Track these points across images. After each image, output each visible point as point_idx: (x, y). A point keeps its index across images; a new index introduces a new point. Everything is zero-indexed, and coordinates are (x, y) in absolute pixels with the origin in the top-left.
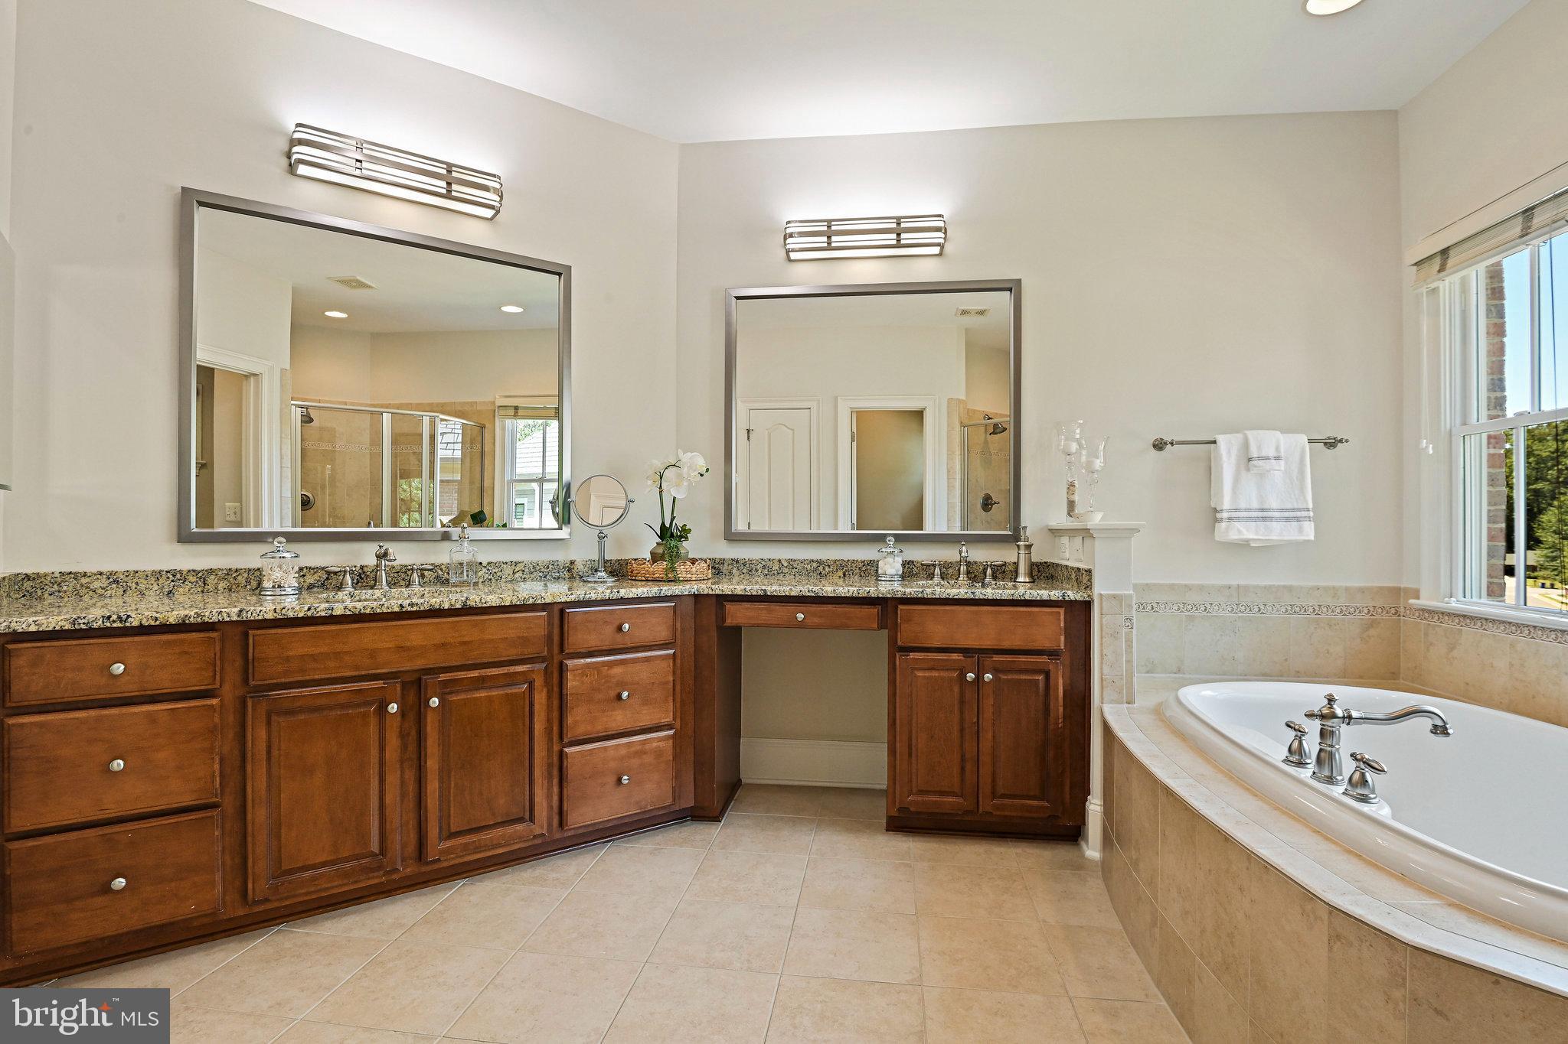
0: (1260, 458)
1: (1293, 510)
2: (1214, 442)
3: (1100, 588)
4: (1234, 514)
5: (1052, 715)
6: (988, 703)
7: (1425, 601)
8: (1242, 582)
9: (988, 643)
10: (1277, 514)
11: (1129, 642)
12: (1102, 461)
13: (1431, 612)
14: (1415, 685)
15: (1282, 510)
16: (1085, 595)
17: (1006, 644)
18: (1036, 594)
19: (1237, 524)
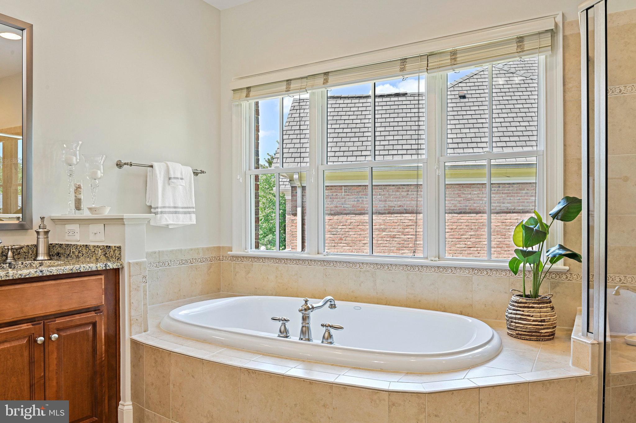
0: (175, 178)
1: (187, 208)
2: (152, 166)
3: (128, 258)
4: (163, 210)
5: (98, 353)
6: (53, 358)
7: (235, 252)
8: (161, 249)
9: (52, 309)
10: (181, 210)
11: (145, 291)
12: (102, 172)
13: (237, 257)
14: (229, 293)
15: (183, 208)
16: (119, 264)
17: (66, 308)
18: (88, 267)
19: (165, 216)
